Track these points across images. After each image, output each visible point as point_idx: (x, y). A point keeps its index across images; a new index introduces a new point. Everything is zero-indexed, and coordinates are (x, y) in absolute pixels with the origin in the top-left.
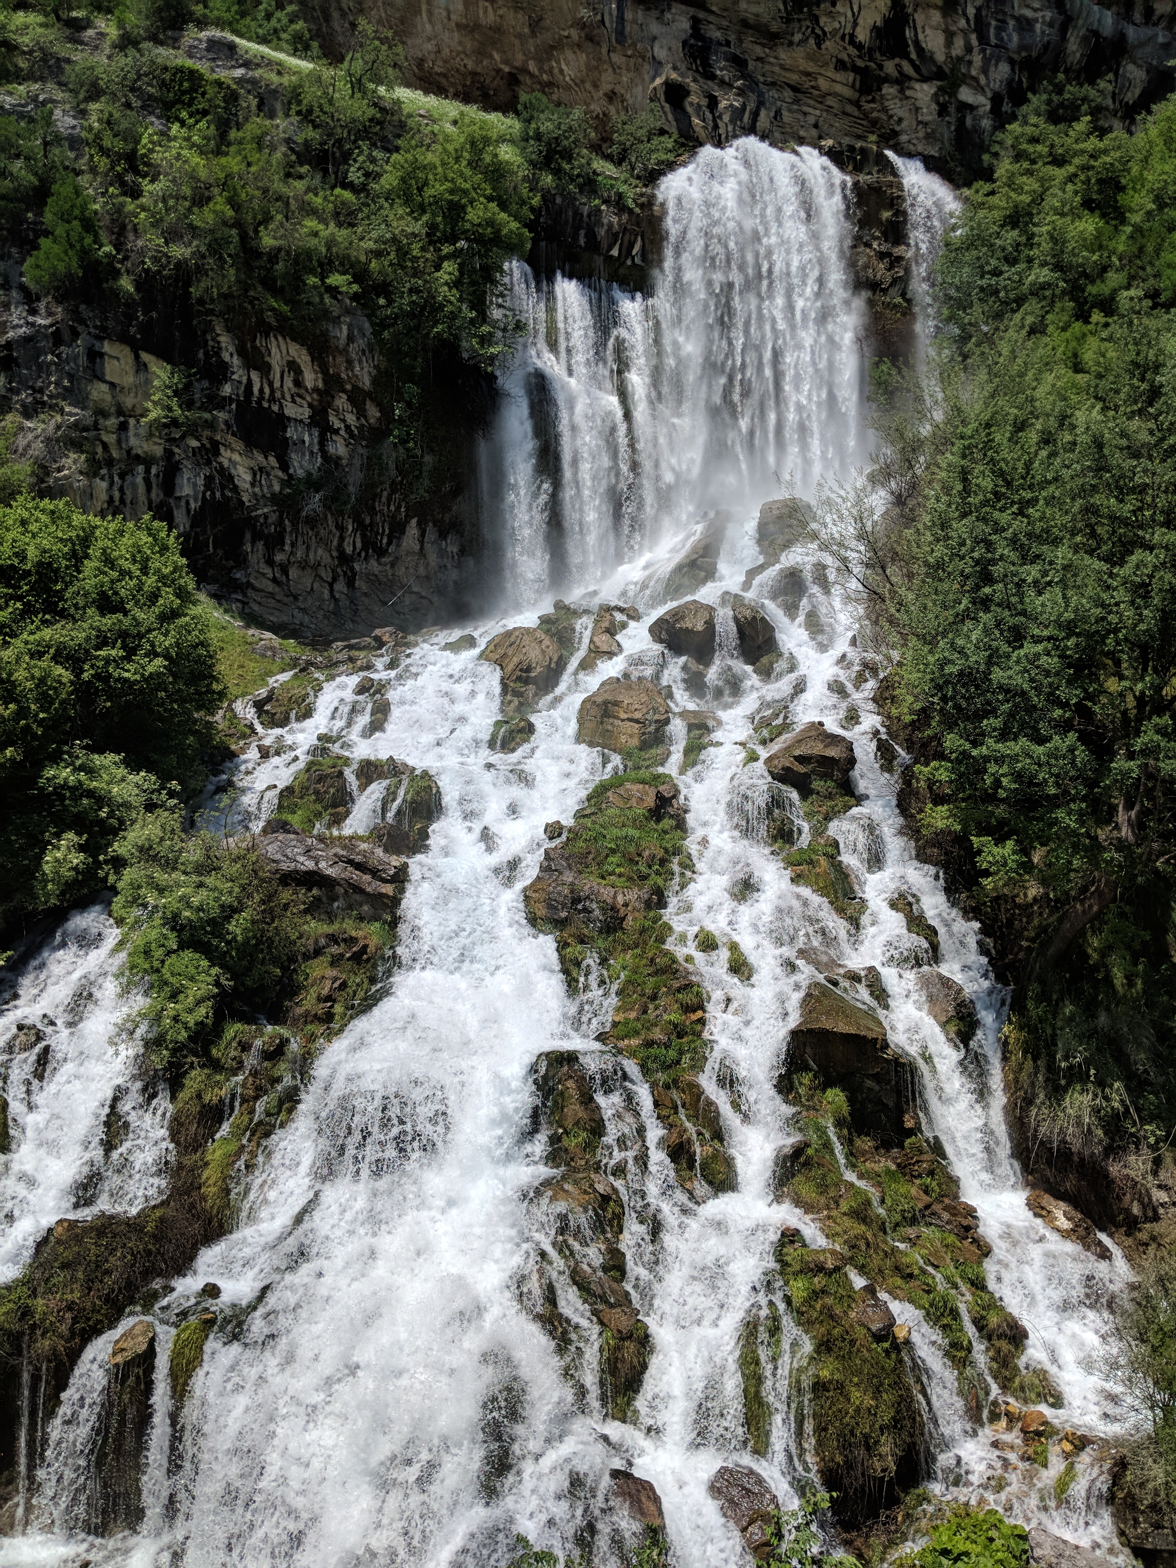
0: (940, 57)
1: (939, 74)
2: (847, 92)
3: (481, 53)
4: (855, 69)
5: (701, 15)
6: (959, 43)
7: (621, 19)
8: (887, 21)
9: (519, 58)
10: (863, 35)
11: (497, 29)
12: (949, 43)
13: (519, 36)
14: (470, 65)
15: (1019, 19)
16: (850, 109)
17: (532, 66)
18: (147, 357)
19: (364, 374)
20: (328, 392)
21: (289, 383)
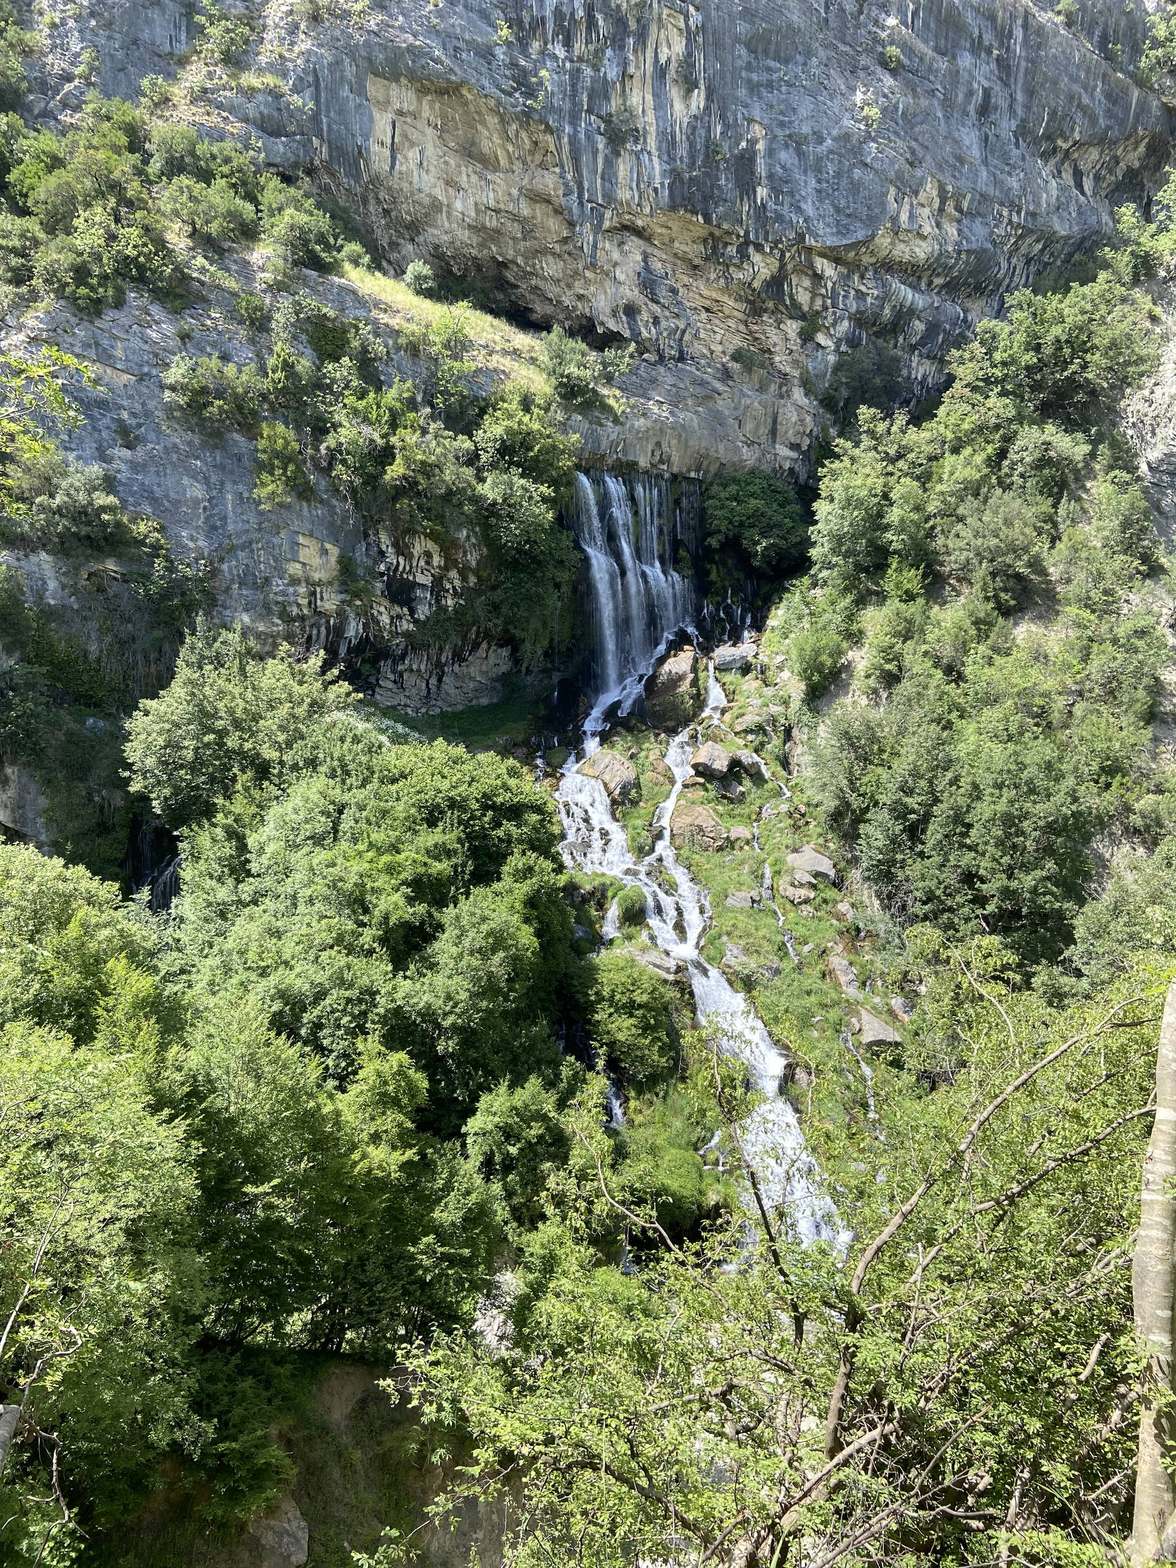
0: (806, 308)
1: (803, 317)
2: (740, 316)
3: (482, 245)
4: (748, 301)
5: (649, 250)
6: (819, 302)
7: (595, 246)
8: (773, 277)
9: (511, 254)
10: (756, 284)
11: (498, 232)
12: (812, 300)
13: (514, 239)
14: (474, 252)
15: (857, 291)
16: (742, 328)
17: (520, 260)
18: (328, 546)
19: (473, 559)
20: (446, 568)
21: (422, 563)
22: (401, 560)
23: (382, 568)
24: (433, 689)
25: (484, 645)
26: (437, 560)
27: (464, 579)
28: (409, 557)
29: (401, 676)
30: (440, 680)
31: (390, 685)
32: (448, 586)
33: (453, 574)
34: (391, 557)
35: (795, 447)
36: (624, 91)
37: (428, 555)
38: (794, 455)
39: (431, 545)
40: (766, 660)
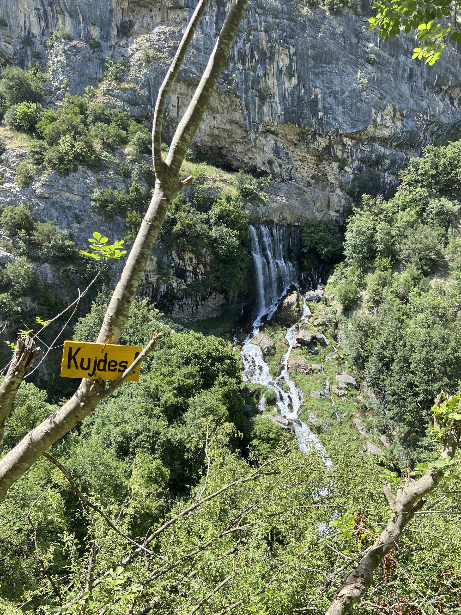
0: (340, 157)
1: (339, 161)
2: (314, 162)
3: (213, 141)
4: (317, 156)
5: (277, 139)
6: (345, 155)
7: (256, 139)
8: (326, 146)
9: (224, 144)
10: (320, 149)
11: (218, 136)
12: (343, 154)
13: (225, 138)
14: (209, 144)
15: (361, 150)
16: (315, 166)
17: (227, 146)
18: (152, 257)
19: (208, 260)
20: (198, 264)
21: (189, 262)
22: (181, 261)
23: (173, 265)
24: (195, 311)
25: (214, 293)
26: (194, 261)
27: (205, 268)
28: (183, 260)
29: (182, 306)
30: (197, 308)
31: (178, 310)
32: (199, 271)
33: (201, 266)
34: (177, 261)
35: (337, 211)
36: (265, 79)
37: (191, 259)
38: (337, 214)
39: (192, 255)
40: (327, 296)
